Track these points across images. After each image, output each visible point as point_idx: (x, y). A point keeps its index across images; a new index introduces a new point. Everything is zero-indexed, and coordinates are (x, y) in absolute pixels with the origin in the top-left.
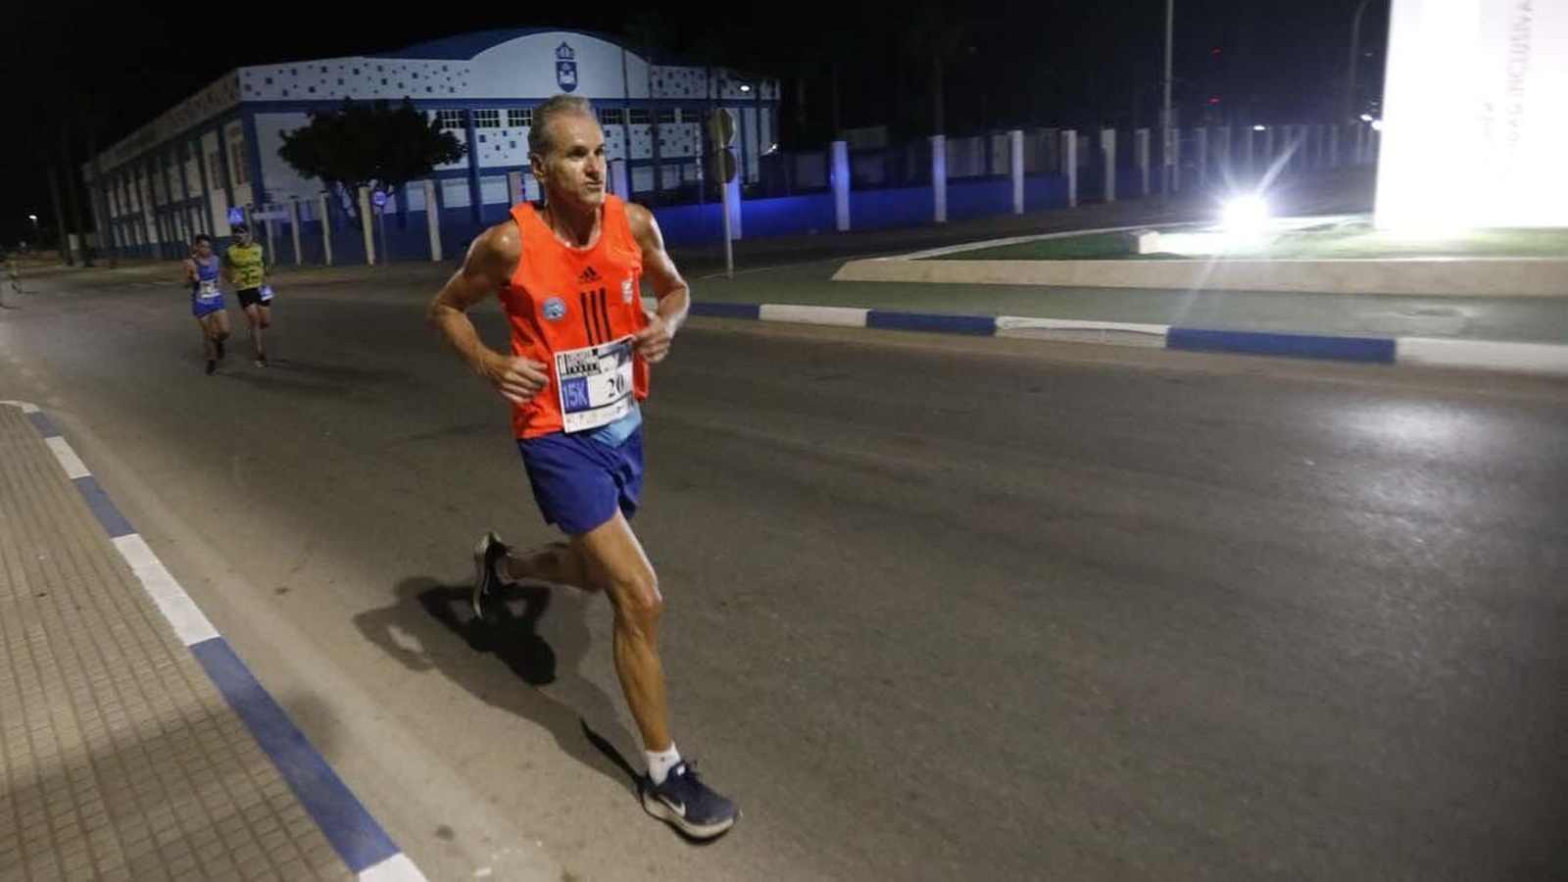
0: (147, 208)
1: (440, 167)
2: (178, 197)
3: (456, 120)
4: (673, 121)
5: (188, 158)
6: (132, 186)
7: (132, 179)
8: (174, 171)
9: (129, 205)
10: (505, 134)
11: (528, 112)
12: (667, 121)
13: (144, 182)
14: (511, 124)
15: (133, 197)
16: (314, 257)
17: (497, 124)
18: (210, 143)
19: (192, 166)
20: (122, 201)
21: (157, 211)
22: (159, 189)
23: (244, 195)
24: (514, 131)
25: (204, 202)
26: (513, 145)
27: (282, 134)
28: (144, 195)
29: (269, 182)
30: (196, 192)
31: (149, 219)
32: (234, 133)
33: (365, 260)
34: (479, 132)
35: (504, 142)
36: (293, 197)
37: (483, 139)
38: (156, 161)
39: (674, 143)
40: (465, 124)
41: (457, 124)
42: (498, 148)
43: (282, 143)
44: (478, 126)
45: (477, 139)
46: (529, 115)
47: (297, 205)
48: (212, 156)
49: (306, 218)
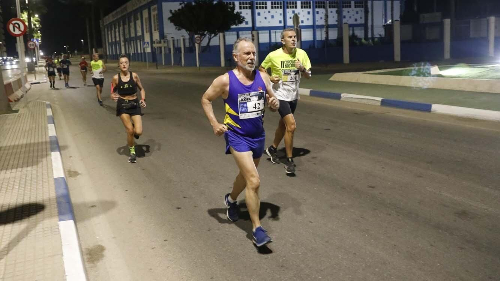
0: (122, 39)
1: (234, 26)
2: (133, 35)
3: (248, 6)
4: (350, 7)
5: (138, 19)
6: (117, 30)
7: (117, 27)
8: (132, 24)
9: (115, 37)
10: (269, 12)
11: (281, 3)
12: (346, 7)
13: (121, 28)
14: (272, 7)
15: (117, 34)
16: (178, 62)
17: (266, 8)
18: (145, 14)
19: (139, 22)
20: (113, 36)
21: (125, 40)
22: (127, 31)
23: (156, 36)
24: (273, 11)
25: (142, 38)
26: (273, 17)
27: (171, 11)
28: (121, 33)
29: (166, 31)
30: (139, 34)
31: (122, 44)
32: (154, 10)
33: (196, 65)
34: (257, 11)
35: (269, 16)
36: (172, 38)
37: (259, 14)
38: (126, 20)
39: (350, 17)
40: (252, 8)
41: (248, 7)
42: (266, 18)
43: (171, 15)
44: (257, 8)
45: (257, 14)
46: (281, 4)
47: (173, 41)
48: (146, 19)
49: (176, 46)
